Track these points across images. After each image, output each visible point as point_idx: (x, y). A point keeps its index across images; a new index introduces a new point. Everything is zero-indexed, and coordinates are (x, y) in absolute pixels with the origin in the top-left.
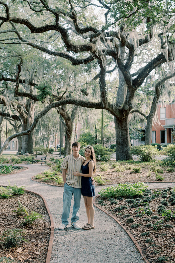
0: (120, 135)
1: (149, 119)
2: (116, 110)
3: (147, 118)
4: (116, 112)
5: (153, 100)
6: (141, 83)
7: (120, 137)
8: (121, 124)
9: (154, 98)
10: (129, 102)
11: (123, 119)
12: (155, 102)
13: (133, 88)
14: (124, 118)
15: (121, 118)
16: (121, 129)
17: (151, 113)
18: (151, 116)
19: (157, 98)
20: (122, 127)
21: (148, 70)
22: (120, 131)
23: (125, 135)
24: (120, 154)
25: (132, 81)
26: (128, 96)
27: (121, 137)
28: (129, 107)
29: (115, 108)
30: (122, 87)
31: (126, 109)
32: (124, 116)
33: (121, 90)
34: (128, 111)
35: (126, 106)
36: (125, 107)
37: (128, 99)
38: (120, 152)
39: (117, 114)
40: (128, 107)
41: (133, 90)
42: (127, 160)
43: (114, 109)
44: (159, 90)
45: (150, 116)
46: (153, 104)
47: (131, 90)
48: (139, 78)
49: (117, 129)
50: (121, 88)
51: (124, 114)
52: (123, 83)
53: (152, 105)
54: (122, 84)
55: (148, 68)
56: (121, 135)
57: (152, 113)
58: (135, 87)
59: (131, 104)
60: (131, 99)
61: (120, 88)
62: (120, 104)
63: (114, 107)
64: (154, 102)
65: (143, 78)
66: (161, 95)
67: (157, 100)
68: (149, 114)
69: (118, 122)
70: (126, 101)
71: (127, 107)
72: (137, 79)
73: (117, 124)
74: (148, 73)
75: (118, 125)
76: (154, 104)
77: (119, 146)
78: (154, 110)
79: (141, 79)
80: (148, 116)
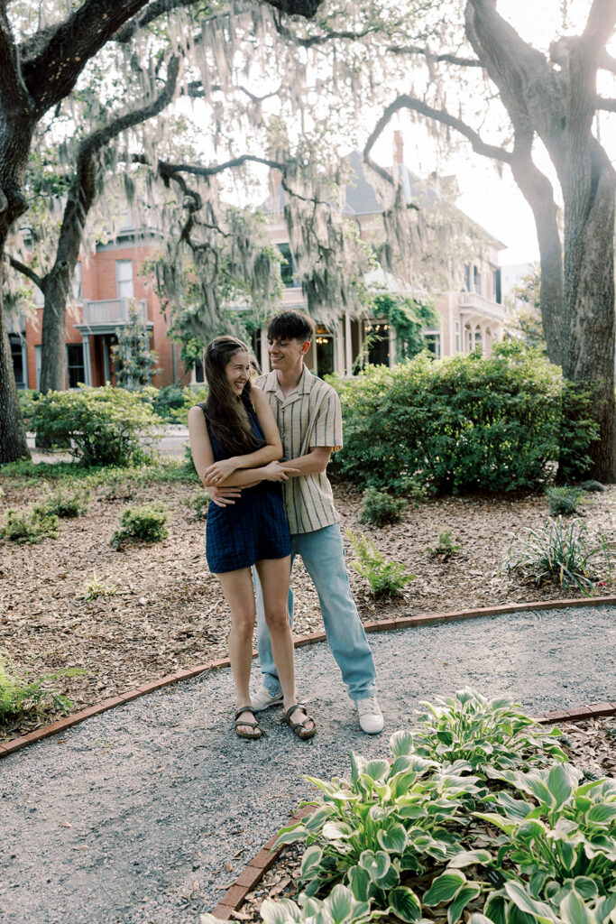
1: (51, 288)
3: (43, 284)
5: (66, 214)
6: (64, 82)
9: (70, 204)
10: (5, 175)
12: (73, 220)
13: (25, 104)
17: (60, 264)
18: (60, 275)
19: (84, 204)
21: (105, 16)
25: (19, 65)
28: (10, 203)
34: (4, 220)
41: (24, 115)
44: (94, 164)
45: (57, 275)
46: (68, 228)
47: (15, 112)
48: (58, 54)
53: (62, 232)
55: (102, 6)
57: (64, 264)
58: (38, 104)
59: (17, 188)
60: (15, 163)
64: (68, 221)
65: (78, 59)
66: (100, 192)
67: (83, 212)
68: (53, 271)
72: (47, 63)
74: (103, 33)
76: (71, 228)
78: (70, 254)
79: (68, 59)
80: (47, 276)
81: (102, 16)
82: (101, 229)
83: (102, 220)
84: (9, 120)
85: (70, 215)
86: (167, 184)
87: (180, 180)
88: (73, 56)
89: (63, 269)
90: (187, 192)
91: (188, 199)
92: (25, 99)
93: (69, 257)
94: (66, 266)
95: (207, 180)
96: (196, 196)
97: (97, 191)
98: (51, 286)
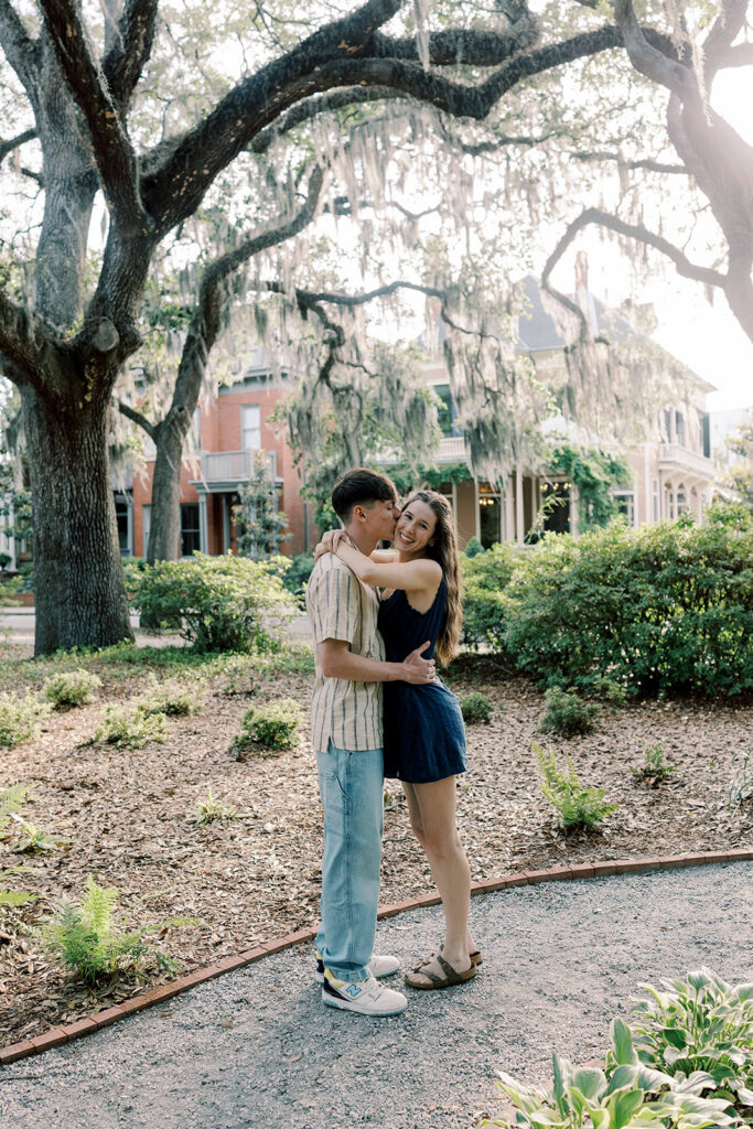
0: (60, 501)
1: (164, 438)
2: (45, 345)
3: (156, 433)
4: (46, 361)
5: (186, 351)
6: (189, 199)
7: (59, 512)
8: (72, 438)
9: (190, 340)
10: (118, 306)
11: (81, 405)
12: (193, 358)
13: (143, 224)
14: (88, 398)
15: (71, 401)
16: (70, 467)
17: (176, 409)
18: (176, 423)
19: (206, 340)
20: (74, 453)
21: (240, 122)
22: (61, 478)
23: (93, 500)
24: (58, 611)
25: (137, 181)
26: (114, 271)
27: (66, 511)
28: (122, 338)
29: (37, 332)
30: (68, 228)
31: (103, 349)
32: (86, 391)
33: (60, 243)
34: (113, 359)
35: (102, 328)
36: (96, 332)
37: (110, 288)
38: (63, 603)
39: (47, 372)
40: (116, 334)
41: (142, 238)
42: (107, 645)
43: (31, 335)
44: (220, 293)
45: (173, 423)
46: (187, 367)
47: (133, 233)
48: (183, 167)
49: (42, 469)
50: (61, 231)
51: (90, 374)
52: (69, 206)
53: (180, 372)
54: (63, 211)
55: (236, 113)
56: (71, 501)
57: (180, 410)
58: (159, 224)
59: (130, 320)
60: (130, 291)
61: (56, 231)
62: (58, 325)
63: (33, 324)
64: (188, 359)
65: (206, 172)
66: (226, 326)
67: (205, 349)
68: (168, 417)
69: (49, 423)
70: (100, 299)
71: (108, 337)
72: (171, 176)
73: (41, 439)
74: (237, 142)
75: (46, 443)
76: (191, 367)
77: (53, 568)
78: (188, 397)
79: (195, 173)
80: (160, 423)
81: (235, 123)
82: (226, 368)
83: (227, 358)
84: (124, 242)
85: (190, 352)
86: (304, 316)
87: (320, 311)
88: (201, 169)
89: (179, 414)
90: (328, 325)
91: (330, 334)
92: (144, 218)
93: (187, 402)
94: (183, 412)
95: (351, 310)
96: (338, 330)
97: (223, 325)
98: (164, 435)
